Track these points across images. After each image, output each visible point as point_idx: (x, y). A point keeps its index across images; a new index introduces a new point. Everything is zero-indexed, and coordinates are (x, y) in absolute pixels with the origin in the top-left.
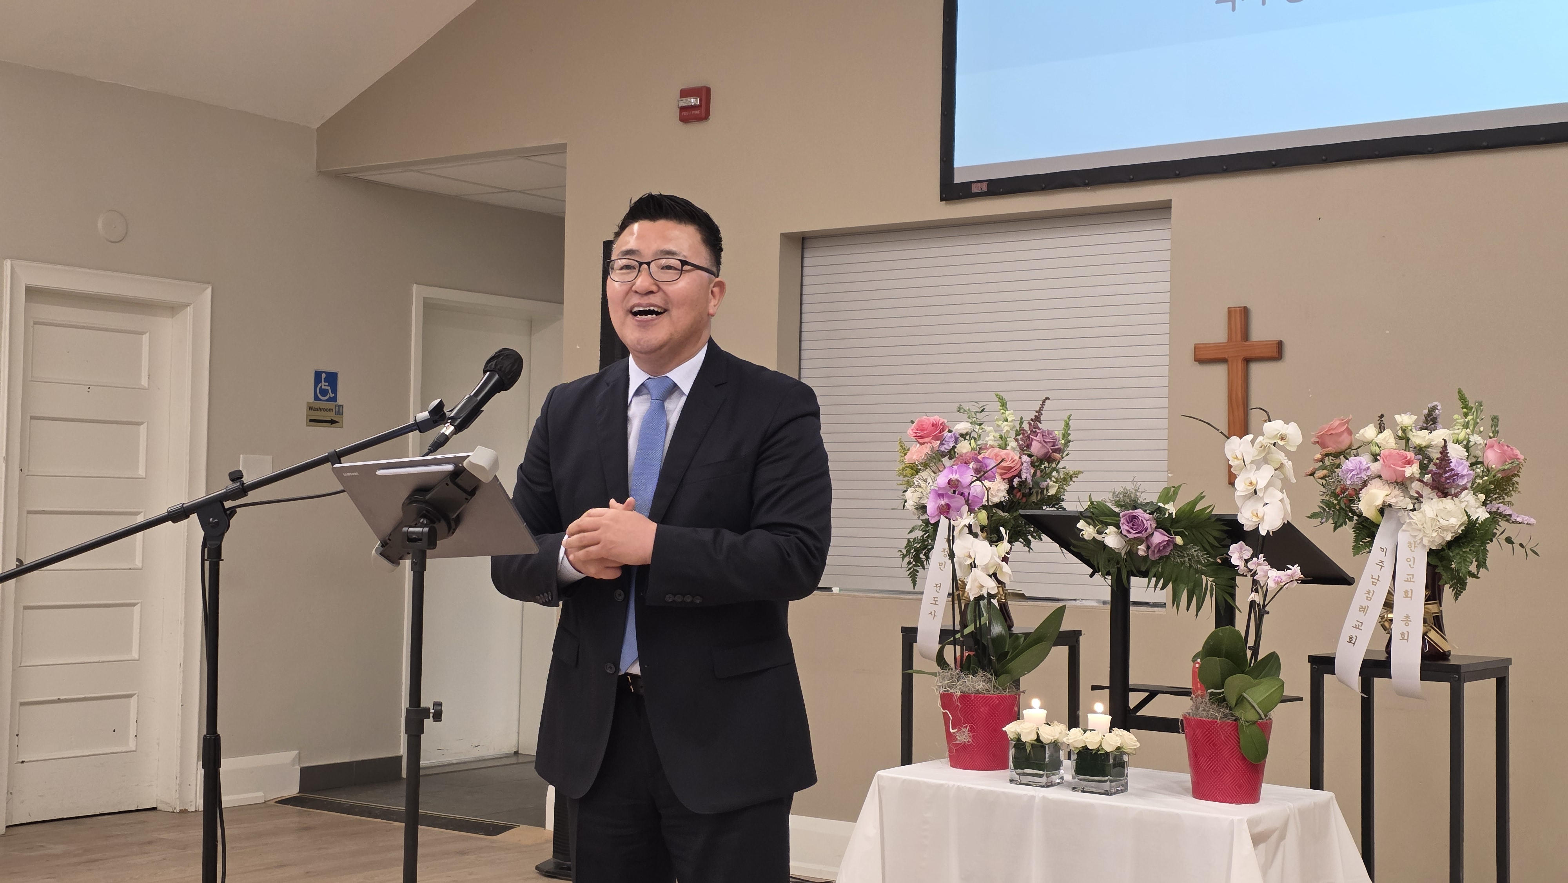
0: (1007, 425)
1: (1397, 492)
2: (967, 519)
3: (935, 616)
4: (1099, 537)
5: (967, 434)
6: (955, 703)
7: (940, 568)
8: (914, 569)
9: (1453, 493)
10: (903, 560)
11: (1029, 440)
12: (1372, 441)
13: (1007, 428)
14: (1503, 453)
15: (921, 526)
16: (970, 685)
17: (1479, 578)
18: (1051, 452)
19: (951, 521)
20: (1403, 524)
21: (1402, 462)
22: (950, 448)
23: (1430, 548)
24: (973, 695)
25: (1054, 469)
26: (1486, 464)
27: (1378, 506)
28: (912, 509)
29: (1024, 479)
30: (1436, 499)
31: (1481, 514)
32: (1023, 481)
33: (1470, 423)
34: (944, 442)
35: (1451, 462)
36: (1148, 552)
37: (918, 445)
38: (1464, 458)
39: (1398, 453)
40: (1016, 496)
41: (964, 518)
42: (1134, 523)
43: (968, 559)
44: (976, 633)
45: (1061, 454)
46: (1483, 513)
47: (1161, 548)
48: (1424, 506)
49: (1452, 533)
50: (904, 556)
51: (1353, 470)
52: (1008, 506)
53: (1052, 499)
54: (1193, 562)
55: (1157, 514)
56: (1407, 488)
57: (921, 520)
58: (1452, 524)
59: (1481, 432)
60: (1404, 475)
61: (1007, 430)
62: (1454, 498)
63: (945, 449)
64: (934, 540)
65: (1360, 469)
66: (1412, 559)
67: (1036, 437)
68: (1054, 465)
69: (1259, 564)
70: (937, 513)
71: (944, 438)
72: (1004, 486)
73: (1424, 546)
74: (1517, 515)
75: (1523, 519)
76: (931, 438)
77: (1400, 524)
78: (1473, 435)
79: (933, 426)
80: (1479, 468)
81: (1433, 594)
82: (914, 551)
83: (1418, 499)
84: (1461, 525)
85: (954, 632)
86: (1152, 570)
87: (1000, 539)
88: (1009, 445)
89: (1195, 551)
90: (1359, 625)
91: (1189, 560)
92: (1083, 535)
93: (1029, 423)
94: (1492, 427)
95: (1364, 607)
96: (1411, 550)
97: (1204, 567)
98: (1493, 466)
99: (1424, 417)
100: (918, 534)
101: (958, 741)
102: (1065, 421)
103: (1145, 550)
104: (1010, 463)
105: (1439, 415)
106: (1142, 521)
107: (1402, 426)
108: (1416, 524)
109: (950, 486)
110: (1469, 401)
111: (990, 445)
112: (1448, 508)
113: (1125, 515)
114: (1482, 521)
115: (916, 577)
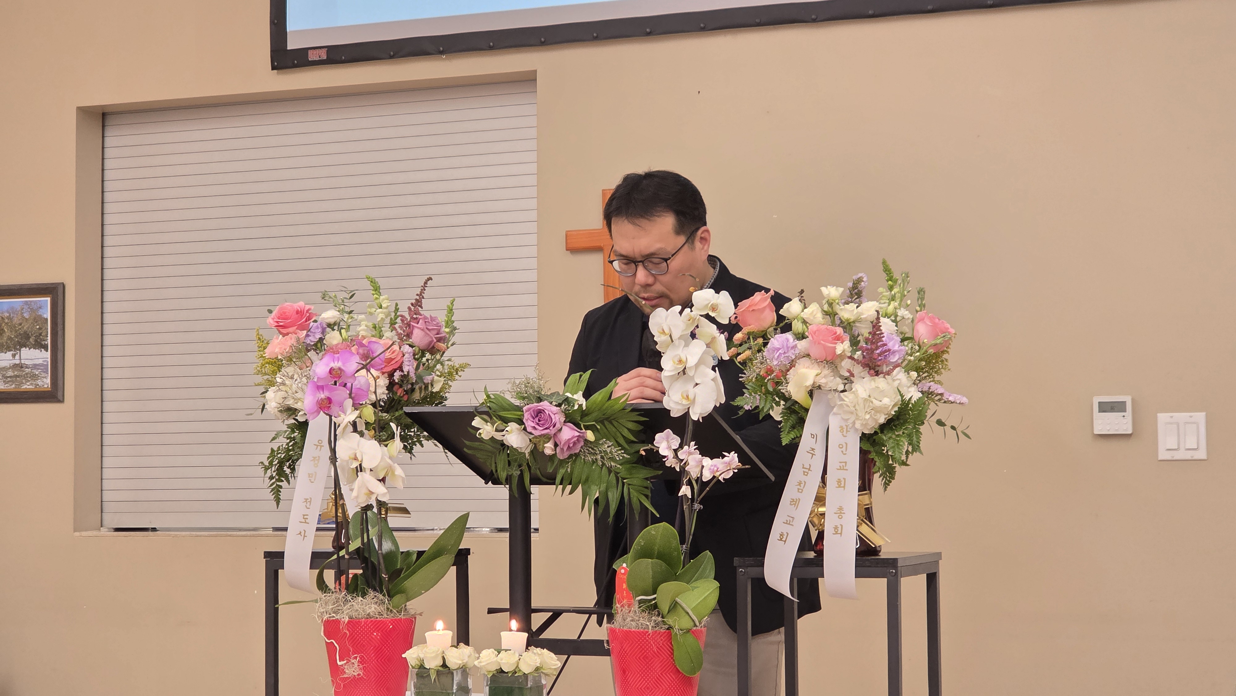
0: (381, 313)
1: (826, 372)
2: (351, 416)
3: (304, 536)
4: (498, 436)
5: (335, 324)
6: (343, 631)
7: (310, 480)
8: (277, 484)
9: (884, 371)
10: (265, 473)
11: (410, 328)
12: (798, 315)
13: (381, 316)
14: (935, 325)
15: (286, 431)
16: (360, 608)
17: (908, 465)
18: (435, 341)
19: (333, 417)
20: (834, 407)
21: (832, 338)
22: (316, 340)
23: (863, 433)
24: (363, 620)
25: (438, 361)
26: (917, 340)
27: (808, 387)
28: (274, 412)
29: (406, 373)
30: (868, 378)
31: (914, 394)
32: (405, 375)
33: (897, 295)
34: (309, 333)
35: (883, 337)
36: (555, 450)
37: (281, 336)
38: (894, 333)
39: (827, 329)
40: (396, 393)
41: (347, 414)
42: (540, 418)
43: (354, 461)
44: (363, 548)
45: (446, 344)
46: (916, 392)
47: (571, 445)
48: (856, 386)
49: (885, 415)
50: (266, 469)
51: (779, 349)
52: (387, 406)
53: (435, 397)
54: (606, 459)
55: (565, 406)
56: (836, 367)
57: (286, 425)
58: (886, 404)
59: (908, 306)
60: (835, 352)
61: (382, 318)
62: (886, 376)
63: (312, 341)
64: (302, 448)
65: (788, 348)
66: (844, 445)
67: (418, 324)
68: (438, 357)
69: (690, 454)
70: (316, 409)
71: (310, 328)
72: (384, 381)
73: (857, 430)
74: (949, 394)
75: (955, 399)
76: (296, 327)
77: (830, 408)
78: (900, 309)
79: (297, 314)
80: (907, 346)
81: (865, 486)
82: (278, 463)
83: (848, 380)
84: (894, 406)
85: (329, 555)
86: (560, 471)
87: (392, 436)
88: (383, 336)
89: (608, 447)
90: (790, 521)
91: (602, 457)
92: (480, 434)
93: (409, 308)
94: (918, 299)
95: (795, 500)
96: (843, 434)
97: (619, 465)
98: (925, 341)
99: (849, 291)
100: (282, 442)
101: (345, 676)
102: (448, 306)
103: (553, 447)
104: (390, 354)
105: (865, 287)
106: (549, 414)
107: (829, 299)
108: (848, 406)
109: (331, 375)
110: (894, 273)
111: (362, 336)
112: (881, 387)
113: (529, 410)
114: (915, 401)
115: (280, 495)
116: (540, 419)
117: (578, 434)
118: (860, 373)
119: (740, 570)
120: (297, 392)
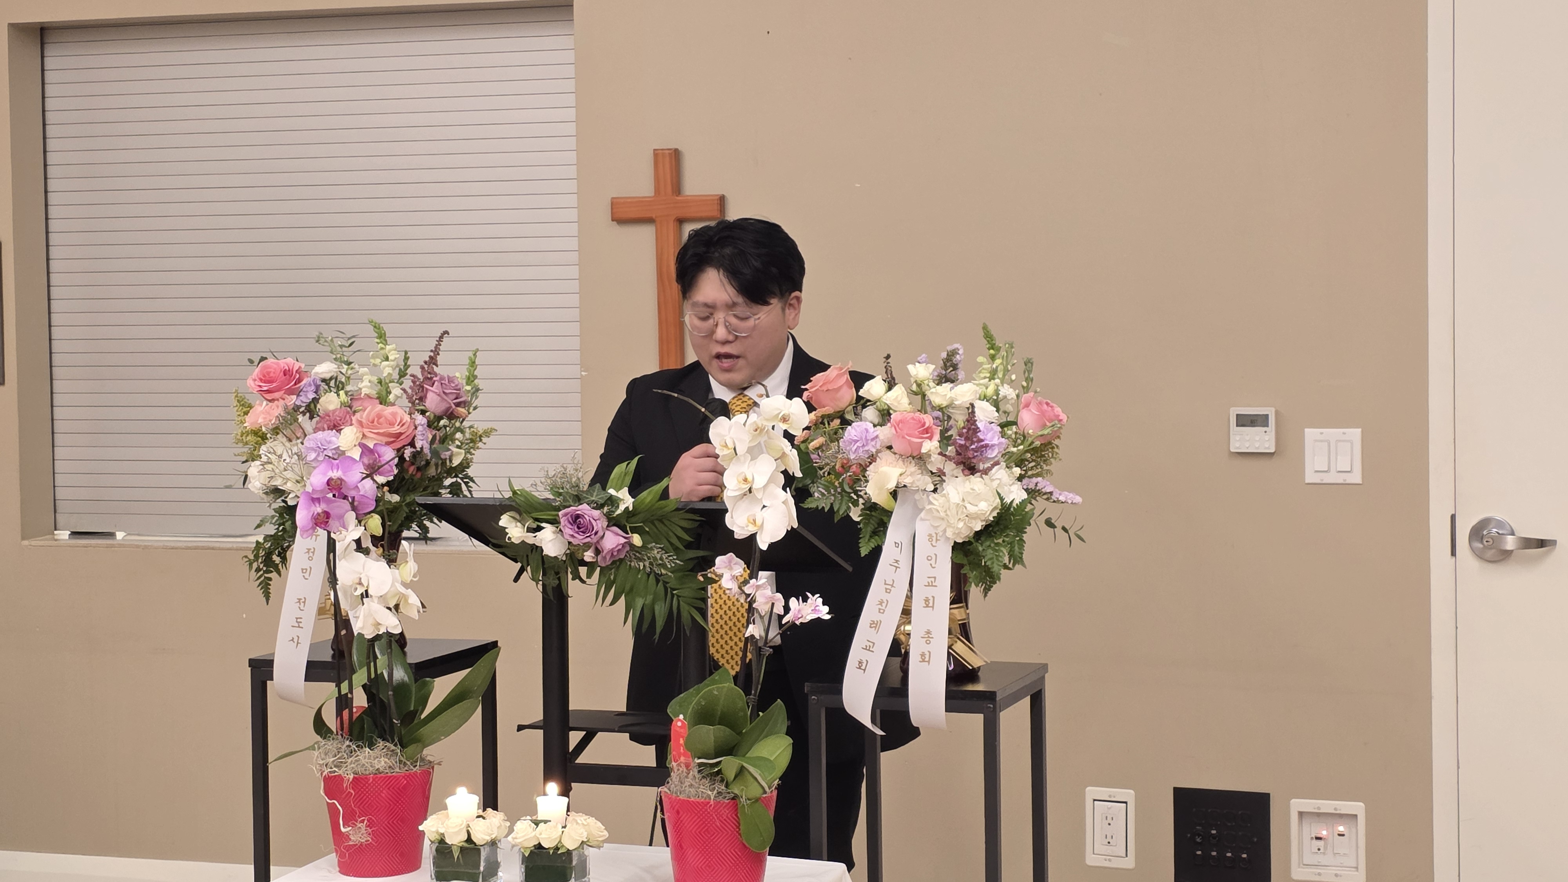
0: (388, 366)
1: (913, 468)
2: (354, 532)
3: (298, 643)
4: (530, 539)
5: (331, 379)
6: (347, 789)
7: (304, 576)
8: (265, 577)
9: (981, 469)
10: (250, 566)
11: (423, 391)
12: (880, 398)
13: (388, 370)
14: (1043, 413)
15: (273, 517)
16: (367, 763)
18: (454, 406)
19: (332, 534)
20: (922, 509)
21: (918, 432)
22: (309, 401)
23: (955, 542)
24: (372, 775)
25: (458, 429)
26: (1020, 428)
27: (891, 488)
28: (258, 492)
29: (419, 449)
30: (961, 478)
31: (1016, 494)
32: (417, 451)
33: (999, 369)
34: (300, 395)
35: (979, 429)
36: (596, 557)
37: (265, 403)
38: (994, 421)
39: (913, 417)
40: (408, 471)
41: (350, 530)
42: (580, 524)
43: (359, 587)
45: (467, 408)
46: (1019, 491)
47: (615, 552)
48: (948, 487)
49: (982, 521)
50: (251, 563)
51: (858, 441)
52: (398, 487)
53: (456, 469)
54: (655, 566)
55: (608, 507)
56: (925, 464)
57: (274, 509)
58: (982, 510)
59: (1012, 381)
60: (922, 449)
61: (389, 373)
62: (984, 476)
63: (303, 402)
65: (867, 440)
66: (934, 557)
67: (432, 386)
68: (457, 423)
69: (759, 587)
70: (311, 526)
71: (301, 388)
72: (393, 460)
73: (948, 539)
74: (1059, 493)
75: (1066, 498)
76: (283, 392)
77: (918, 510)
78: (1003, 385)
79: (285, 375)
81: (959, 597)
82: (265, 554)
83: (939, 476)
84: (992, 511)
85: (326, 664)
89: (658, 552)
90: (870, 646)
91: (651, 564)
92: (510, 535)
93: (422, 368)
94: (1025, 372)
95: (876, 622)
96: (932, 544)
97: (671, 572)
98: (1031, 431)
99: (941, 367)
100: (270, 529)
101: (351, 843)
102: (470, 358)
103: (594, 556)
104: (399, 427)
105: (960, 361)
106: (589, 520)
107: (917, 379)
108: (938, 511)
109: (329, 487)
110: (997, 339)
111: (365, 394)
112: (977, 489)
113: (566, 515)
114: (1017, 504)
115: (269, 589)
116: (580, 526)
117: (623, 541)
118: (953, 470)
119: (813, 697)
120: (285, 470)
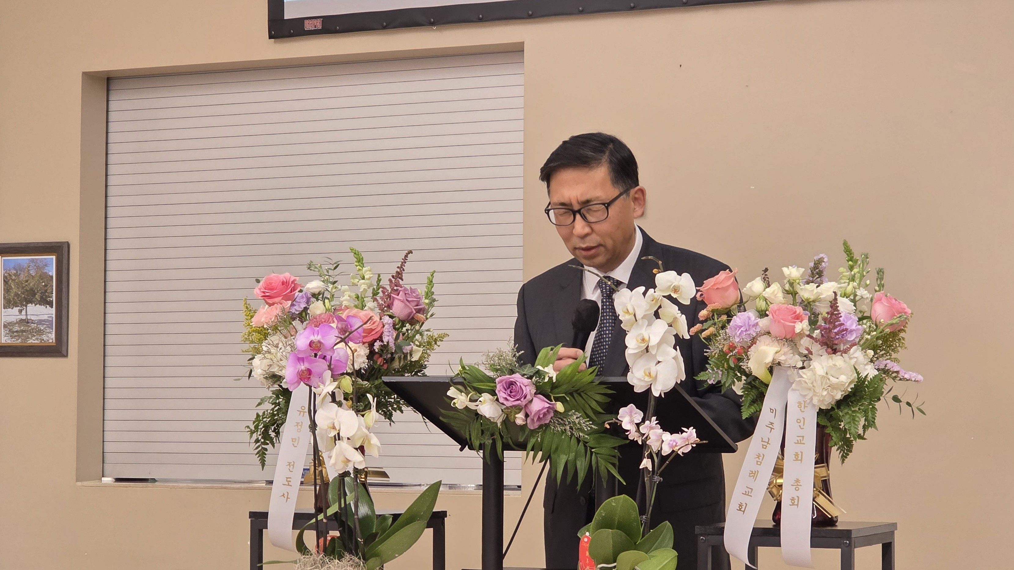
0: (364, 283)
1: (786, 349)
2: (329, 387)
3: (288, 498)
4: (472, 406)
5: (319, 294)
7: (293, 444)
8: (262, 448)
9: (842, 349)
10: (251, 437)
11: (390, 299)
12: (759, 295)
13: (364, 287)
14: (892, 306)
15: (271, 397)
17: (865, 439)
18: (415, 312)
19: (312, 388)
20: (793, 383)
21: (792, 317)
22: (301, 310)
23: (820, 408)
25: (418, 332)
26: (874, 320)
27: (768, 364)
28: (260, 379)
29: (386, 343)
30: (825, 356)
31: (870, 372)
32: (384, 344)
33: (856, 276)
34: (294, 303)
35: (841, 317)
36: (526, 421)
37: (267, 306)
38: (852, 312)
39: (787, 308)
40: (377, 362)
41: (327, 384)
42: (512, 389)
43: (332, 430)
44: (341, 513)
45: (425, 315)
46: (872, 370)
47: (541, 416)
48: (814, 363)
49: (842, 391)
50: (252, 433)
51: (742, 327)
52: (367, 374)
53: (414, 366)
54: (574, 430)
55: (536, 378)
56: (796, 345)
57: (271, 391)
58: (842, 381)
59: (867, 285)
60: (794, 330)
61: (364, 289)
62: (843, 354)
63: (297, 311)
64: (286, 413)
65: (749, 326)
66: (803, 420)
67: (398, 295)
68: (417, 327)
69: (651, 428)
70: (296, 380)
71: (295, 297)
72: (364, 351)
73: (814, 406)
74: (904, 372)
75: (910, 376)
76: (281, 298)
77: (789, 384)
78: (859, 288)
79: (282, 284)
80: (866, 324)
81: (822, 458)
82: (263, 427)
83: (807, 357)
84: (850, 383)
85: (309, 516)
86: (531, 440)
87: (368, 407)
88: (366, 306)
89: (577, 418)
90: (749, 492)
91: (571, 428)
92: (454, 403)
93: (390, 281)
94: (877, 279)
95: (754, 472)
96: (801, 410)
97: (587, 435)
98: (882, 320)
99: (810, 271)
100: (268, 407)
102: (428, 278)
103: (524, 418)
104: (370, 324)
105: (825, 267)
106: (520, 386)
107: (790, 279)
108: (806, 382)
109: (311, 348)
110: (855, 253)
111: (345, 306)
112: (838, 365)
113: (501, 382)
114: (871, 378)
115: (265, 458)
116: (512, 391)
117: (548, 405)
118: (818, 351)
119: (702, 538)
120: (281, 360)
